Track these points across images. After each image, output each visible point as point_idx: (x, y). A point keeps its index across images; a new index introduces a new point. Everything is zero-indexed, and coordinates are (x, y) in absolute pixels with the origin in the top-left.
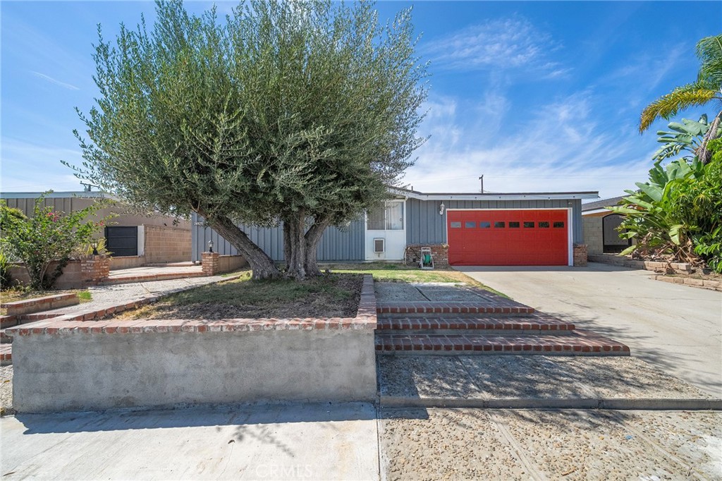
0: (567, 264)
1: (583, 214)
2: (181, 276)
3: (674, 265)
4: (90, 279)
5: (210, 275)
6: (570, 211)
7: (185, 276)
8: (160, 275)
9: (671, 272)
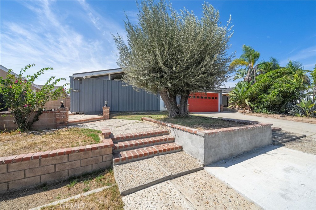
0: (218, 111)
1: (222, 94)
2: (97, 119)
3: (246, 111)
4: (62, 122)
5: (108, 119)
6: (219, 94)
7: (99, 119)
8: (90, 119)
9: (245, 113)
